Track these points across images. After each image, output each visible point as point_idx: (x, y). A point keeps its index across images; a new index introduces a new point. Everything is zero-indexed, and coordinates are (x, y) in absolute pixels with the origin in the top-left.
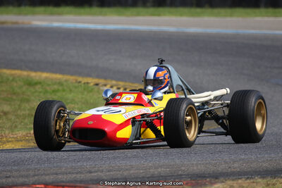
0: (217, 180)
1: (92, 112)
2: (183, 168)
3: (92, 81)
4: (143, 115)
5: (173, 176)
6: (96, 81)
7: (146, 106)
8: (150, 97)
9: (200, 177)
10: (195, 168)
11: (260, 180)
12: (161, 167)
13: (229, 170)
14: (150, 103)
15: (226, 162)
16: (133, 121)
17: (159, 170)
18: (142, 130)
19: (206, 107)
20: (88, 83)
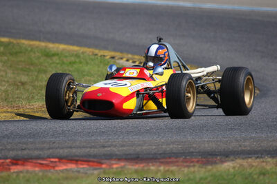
0: (227, 159)
1: (101, 85)
2: (195, 145)
3: (108, 54)
4: (146, 89)
5: (184, 153)
6: (113, 54)
7: (148, 80)
8: (151, 72)
9: (210, 155)
10: (207, 145)
11: (269, 159)
12: (173, 143)
13: (240, 148)
14: (151, 78)
15: (237, 141)
16: (138, 94)
17: (171, 146)
18: (145, 102)
19: (199, 82)
20: (104, 56)
